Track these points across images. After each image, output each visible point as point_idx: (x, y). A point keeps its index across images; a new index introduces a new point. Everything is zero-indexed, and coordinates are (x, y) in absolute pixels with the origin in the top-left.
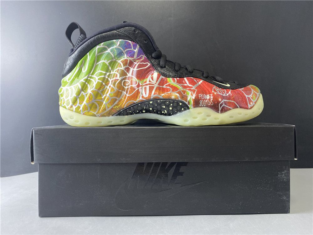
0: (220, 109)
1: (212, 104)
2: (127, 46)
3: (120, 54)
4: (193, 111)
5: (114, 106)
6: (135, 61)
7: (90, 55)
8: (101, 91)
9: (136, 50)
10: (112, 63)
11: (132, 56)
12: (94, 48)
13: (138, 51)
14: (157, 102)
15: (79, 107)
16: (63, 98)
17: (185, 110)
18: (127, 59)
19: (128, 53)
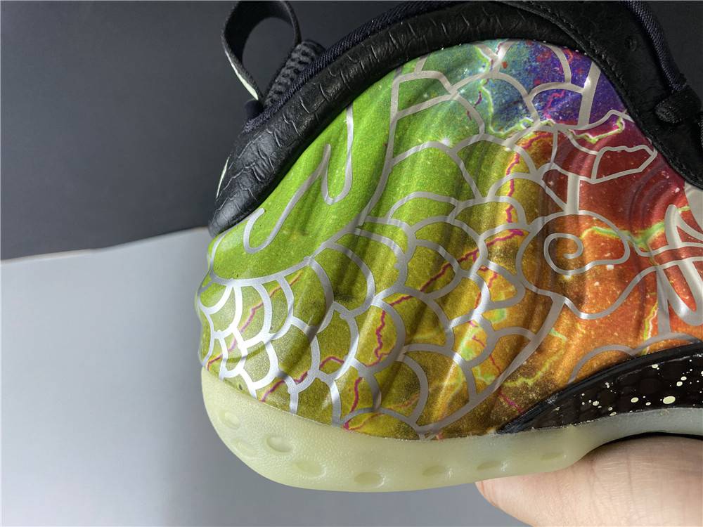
2: (544, 72)
3: (509, 109)
5: (512, 377)
7: (358, 120)
9: (586, 90)
10: (476, 154)
11: (570, 115)
12: (379, 86)
13: (596, 93)
15: (320, 390)
16: (227, 332)
18: (548, 130)
19: (546, 102)
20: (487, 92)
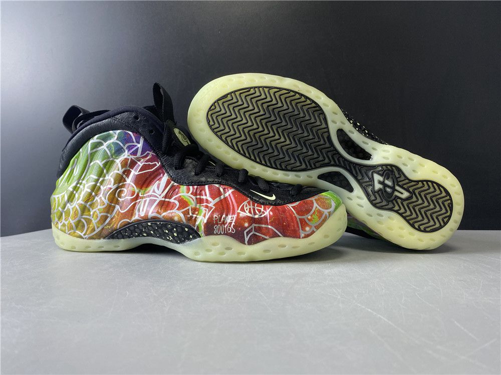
0: (247, 239)
1: (233, 230)
2: (126, 140)
3: (119, 151)
4: (205, 240)
5: (106, 226)
6: (139, 161)
7: (83, 152)
8: (89, 203)
9: (140, 146)
10: (109, 164)
11: (135, 153)
13: (143, 146)
14: (156, 224)
15: (64, 225)
17: (194, 238)
18: (128, 157)
19: (129, 148)
20: (118, 142)
